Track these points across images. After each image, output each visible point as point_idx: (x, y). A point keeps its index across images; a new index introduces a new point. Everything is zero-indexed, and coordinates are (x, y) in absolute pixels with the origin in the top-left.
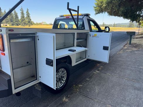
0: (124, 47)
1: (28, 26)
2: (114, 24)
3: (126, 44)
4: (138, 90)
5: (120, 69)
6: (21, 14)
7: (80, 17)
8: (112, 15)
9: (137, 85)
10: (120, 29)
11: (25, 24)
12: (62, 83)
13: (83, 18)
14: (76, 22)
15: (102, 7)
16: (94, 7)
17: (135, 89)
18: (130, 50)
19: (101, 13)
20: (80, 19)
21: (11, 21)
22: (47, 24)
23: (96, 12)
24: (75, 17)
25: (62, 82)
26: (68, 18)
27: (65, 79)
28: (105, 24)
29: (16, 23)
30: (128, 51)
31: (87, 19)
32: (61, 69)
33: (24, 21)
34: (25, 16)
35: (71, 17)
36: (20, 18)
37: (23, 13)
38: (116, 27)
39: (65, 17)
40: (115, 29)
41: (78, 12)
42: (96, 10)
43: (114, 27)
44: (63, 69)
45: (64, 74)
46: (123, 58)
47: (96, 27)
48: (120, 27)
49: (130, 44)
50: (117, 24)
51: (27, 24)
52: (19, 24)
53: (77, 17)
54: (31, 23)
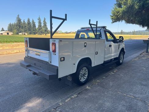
0: (140, 55)
1: (45, 34)
2: (133, 31)
3: (144, 52)
4: (144, 86)
5: (132, 72)
6: (38, 23)
7: (98, 29)
8: (130, 23)
9: (144, 83)
10: (140, 37)
11: (41, 33)
12: (85, 79)
13: (101, 29)
14: (95, 33)
15: (119, 16)
16: (111, 16)
17: (142, 85)
18: (146, 58)
19: (118, 22)
20: (99, 31)
21: (29, 30)
22: (62, 33)
23: (113, 21)
24: (94, 29)
25: (85, 77)
26: (88, 30)
27: (86, 76)
28: (123, 31)
29: (34, 32)
30: (144, 58)
31: (104, 31)
32: (84, 68)
33: (41, 30)
34: (42, 25)
35: (91, 29)
36: (37, 27)
37: (40, 23)
38: (136, 35)
39: (86, 29)
40: (135, 37)
41: (97, 25)
42: (113, 19)
43: (133, 34)
44: (85, 68)
45: (86, 72)
46: (137, 64)
47: (111, 37)
48: (141, 34)
49: (146, 53)
50: (137, 32)
51: (43, 33)
52: (37, 33)
53: (95, 29)
54: (48, 32)
